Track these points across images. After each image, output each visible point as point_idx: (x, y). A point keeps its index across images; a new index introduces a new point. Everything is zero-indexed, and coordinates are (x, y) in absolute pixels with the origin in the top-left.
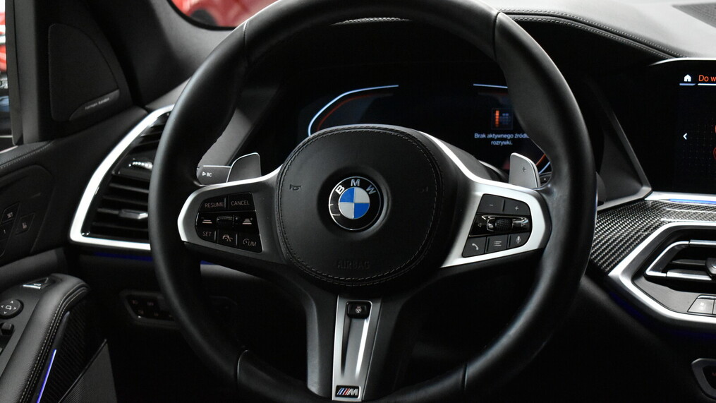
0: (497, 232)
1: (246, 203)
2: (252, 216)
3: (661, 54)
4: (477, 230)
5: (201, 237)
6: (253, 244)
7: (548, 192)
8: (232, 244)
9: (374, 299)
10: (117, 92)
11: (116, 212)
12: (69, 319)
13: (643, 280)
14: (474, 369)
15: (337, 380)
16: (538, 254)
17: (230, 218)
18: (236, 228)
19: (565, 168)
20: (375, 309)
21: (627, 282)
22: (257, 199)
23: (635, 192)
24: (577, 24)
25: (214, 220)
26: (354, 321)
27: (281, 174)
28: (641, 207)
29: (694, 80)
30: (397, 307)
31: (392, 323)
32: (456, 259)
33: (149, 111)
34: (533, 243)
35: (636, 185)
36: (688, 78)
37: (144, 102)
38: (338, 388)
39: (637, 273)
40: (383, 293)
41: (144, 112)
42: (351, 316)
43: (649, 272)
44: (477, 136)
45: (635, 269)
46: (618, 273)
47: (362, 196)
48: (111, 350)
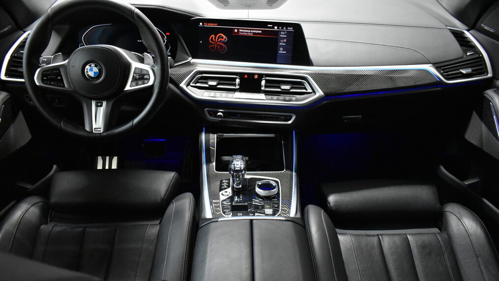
0: (140, 79)
1: (58, 71)
2: (61, 76)
3: (193, 16)
4: (134, 79)
5: (43, 83)
6: (62, 85)
7: (154, 67)
8: (54, 85)
9: (104, 100)
10: (10, 26)
11: (16, 69)
12: (4, 108)
13: (190, 86)
14: (136, 120)
15: (94, 126)
16: (152, 86)
17: (53, 77)
18: (55, 80)
19: (159, 60)
20: (104, 103)
21: (185, 87)
22: (62, 70)
23: (187, 59)
24: (164, 8)
25: (47, 78)
26: (99, 108)
27: (68, 62)
28: (189, 64)
29: (203, 24)
30: (111, 103)
31: (110, 109)
32: (128, 88)
33: (25, 32)
34: (151, 83)
35: (187, 57)
36: (201, 24)
37: (22, 28)
38: (95, 129)
39: (188, 85)
40: (107, 99)
41: (23, 32)
42: (97, 106)
43: (191, 84)
44: (138, 41)
45: (187, 84)
46: (183, 85)
47: (96, 70)
48: (24, 114)
